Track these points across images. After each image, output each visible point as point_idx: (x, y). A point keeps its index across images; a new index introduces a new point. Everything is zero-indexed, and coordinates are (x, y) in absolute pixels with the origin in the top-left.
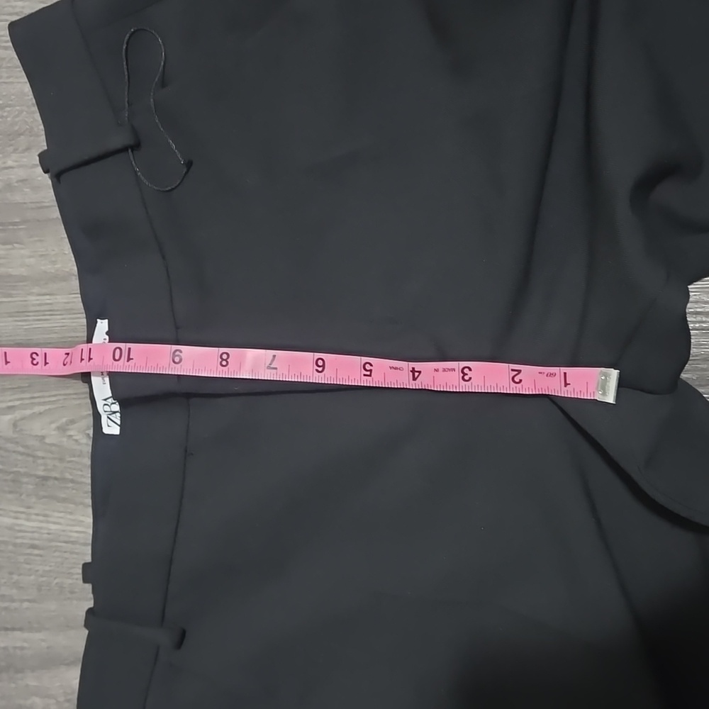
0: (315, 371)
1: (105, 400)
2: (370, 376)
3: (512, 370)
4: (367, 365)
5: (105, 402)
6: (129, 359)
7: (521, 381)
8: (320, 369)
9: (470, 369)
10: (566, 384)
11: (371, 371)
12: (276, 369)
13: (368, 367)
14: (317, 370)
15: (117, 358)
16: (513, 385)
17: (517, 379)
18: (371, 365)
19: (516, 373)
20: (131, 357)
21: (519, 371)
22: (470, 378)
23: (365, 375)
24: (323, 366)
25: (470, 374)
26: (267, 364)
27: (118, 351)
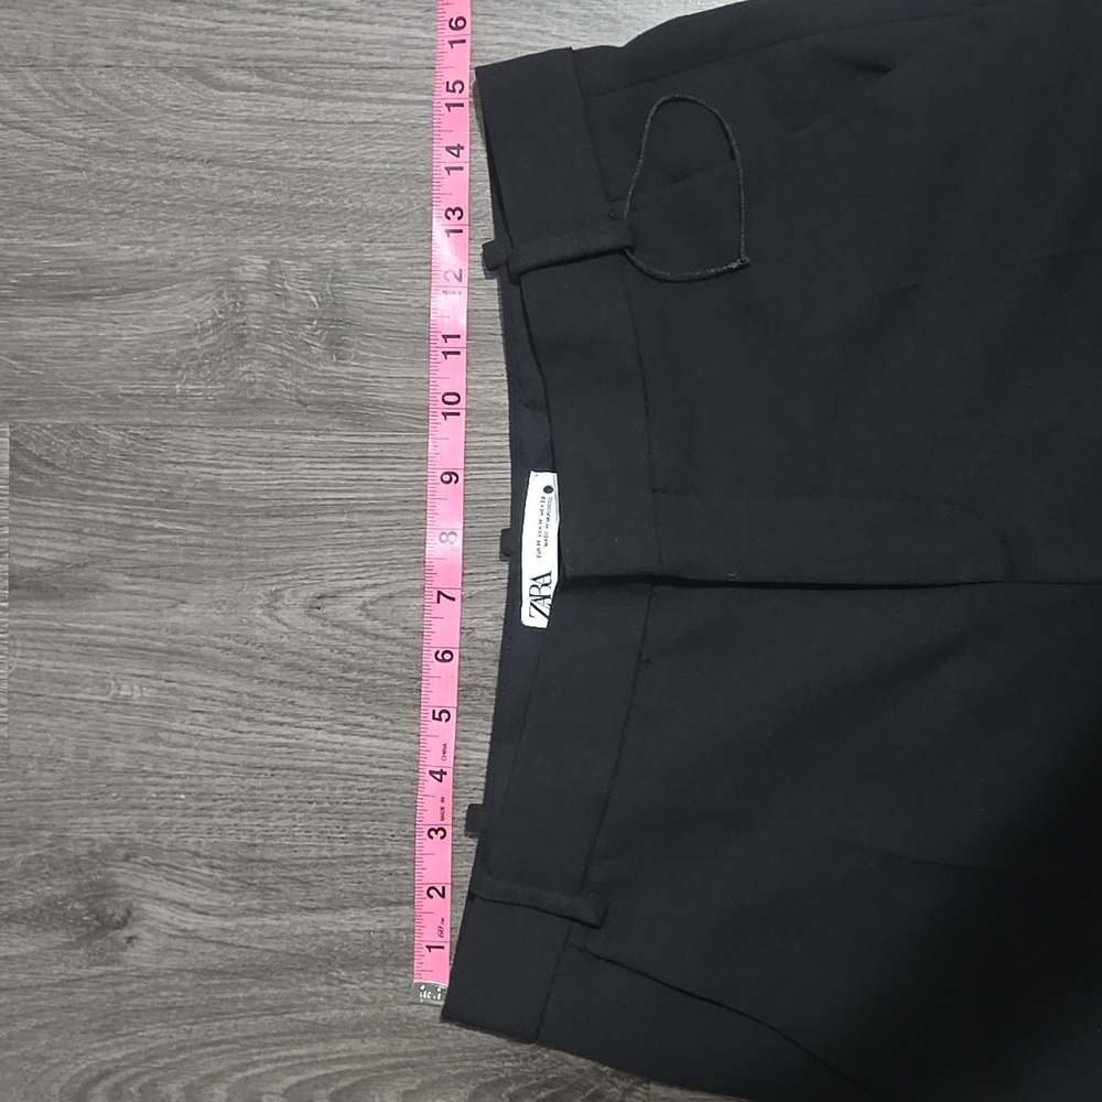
0: (436, 650)
1: (535, 579)
2: (434, 718)
3: (444, 888)
4: (447, 716)
5: (534, 583)
6: (445, 414)
7: (431, 897)
8: (439, 656)
9: (442, 838)
10: (429, 947)
11: (440, 719)
12: (438, 602)
13: (444, 716)
14: (438, 652)
15: (447, 398)
16: (426, 888)
17: (432, 892)
18: (447, 720)
19: (441, 891)
20: (448, 417)
21: (443, 896)
22: (431, 837)
23: (434, 711)
24: (444, 660)
25: (437, 837)
26: (443, 591)
27: (455, 399)
